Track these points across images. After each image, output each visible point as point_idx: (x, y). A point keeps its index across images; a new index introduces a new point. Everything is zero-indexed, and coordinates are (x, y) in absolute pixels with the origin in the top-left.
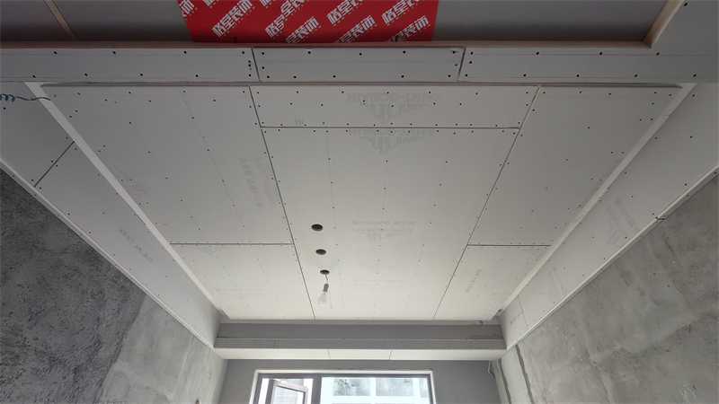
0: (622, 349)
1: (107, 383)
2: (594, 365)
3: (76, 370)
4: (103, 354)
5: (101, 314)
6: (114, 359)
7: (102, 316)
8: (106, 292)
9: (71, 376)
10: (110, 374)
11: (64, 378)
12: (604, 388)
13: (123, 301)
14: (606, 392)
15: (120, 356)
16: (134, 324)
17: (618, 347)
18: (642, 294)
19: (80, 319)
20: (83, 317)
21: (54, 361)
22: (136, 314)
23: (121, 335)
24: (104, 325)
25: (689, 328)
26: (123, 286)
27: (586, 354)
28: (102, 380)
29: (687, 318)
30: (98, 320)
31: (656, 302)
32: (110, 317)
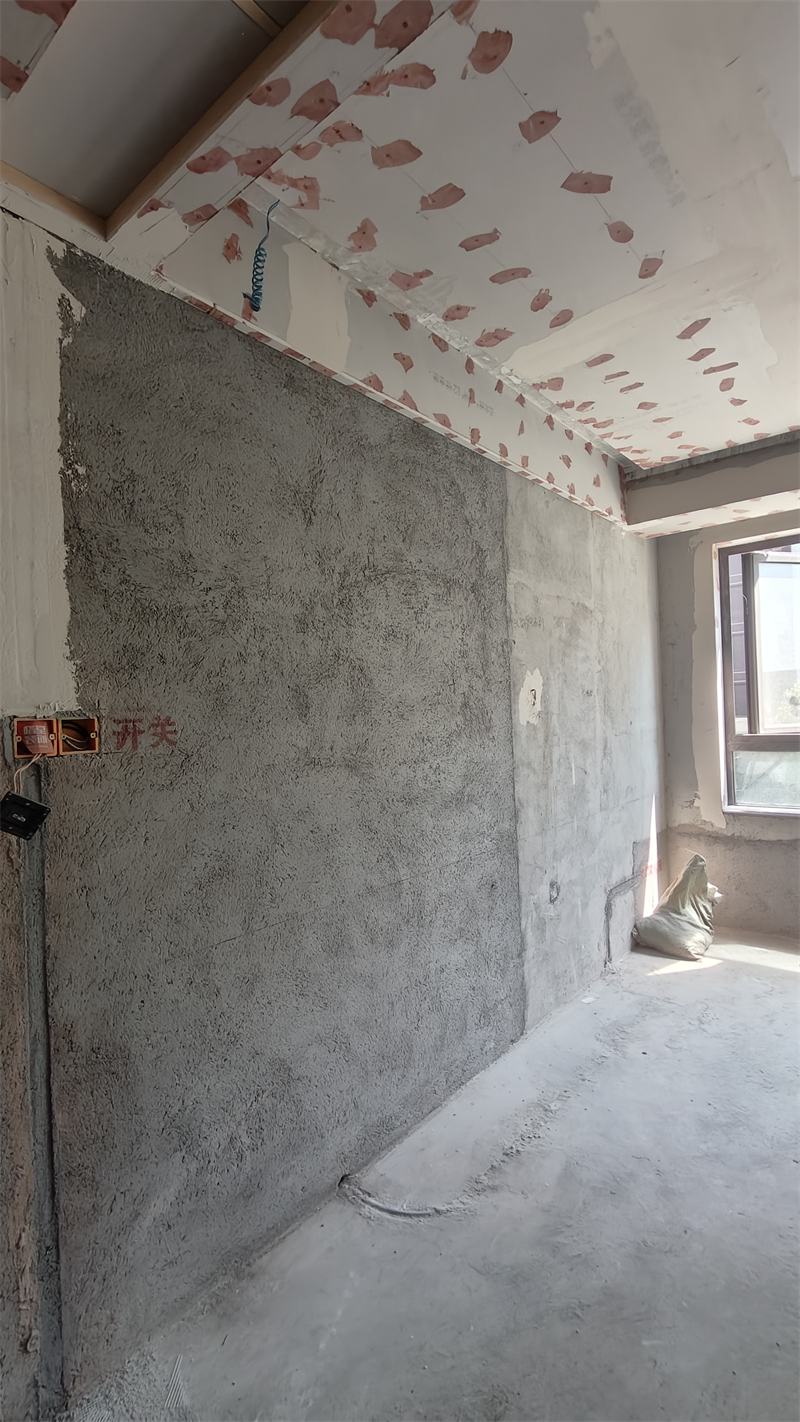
1: (511, 598)
3: (474, 589)
4: (492, 564)
5: (467, 513)
6: (505, 569)
7: (469, 517)
8: (458, 481)
9: (472, 596)
10: (510, 587)
11: (466, 599)
13: (484, 487)
15: (511, 564)
16: (509, 517)
19: (448, 526)
20: (450, 524)
21: (450, 584)
22: (505, 502)
23: (500, 535)
24: (477, 527)
26: (473, 467)
28: (505, 596)
30: (467, 522)
32: (478, 516)
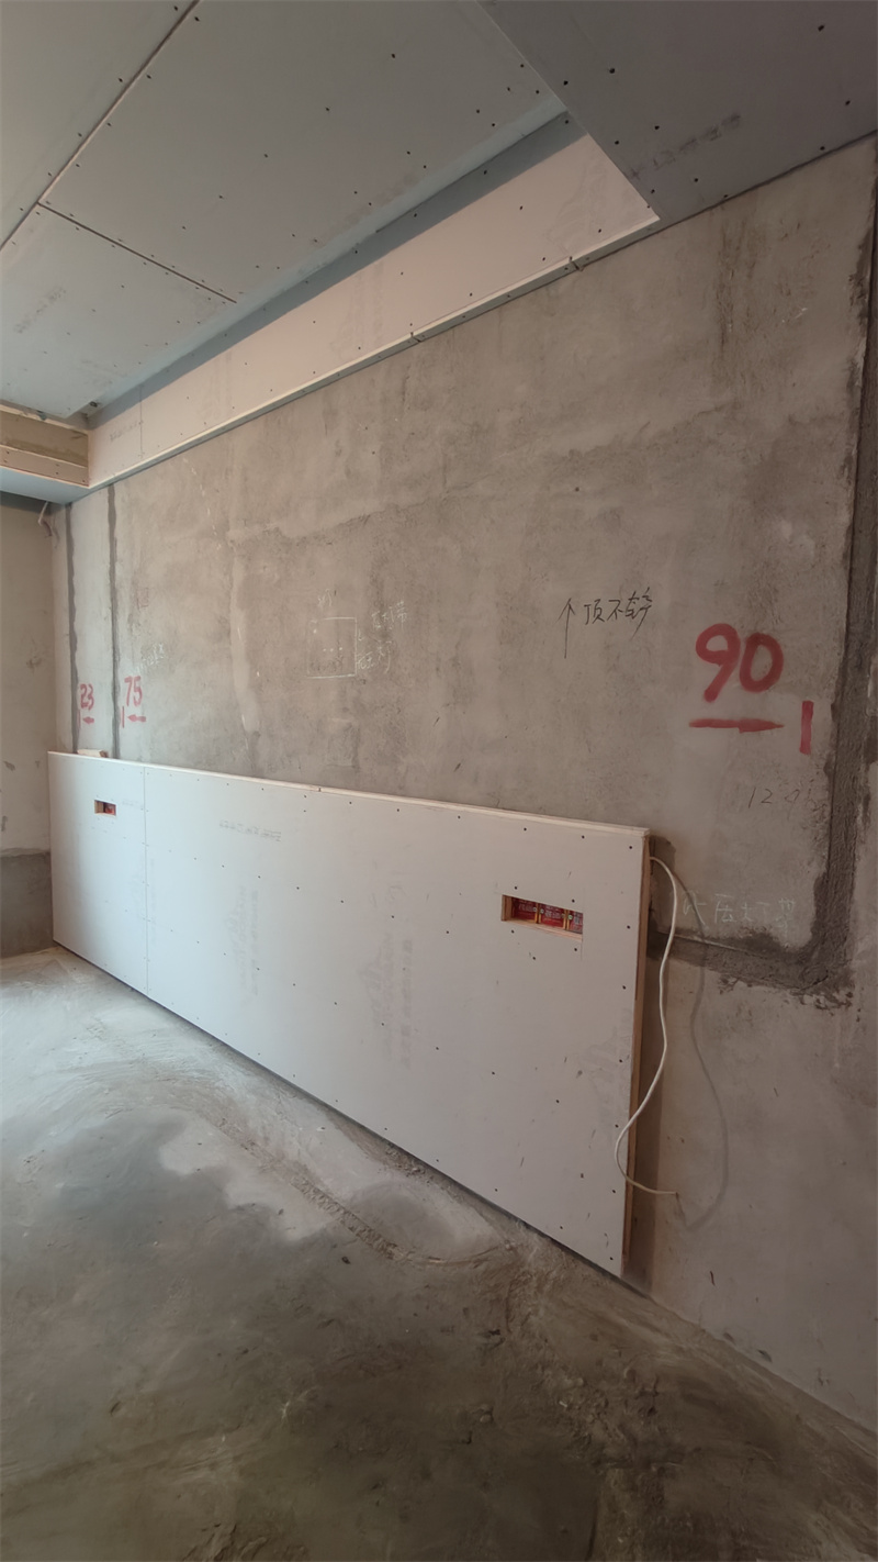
0: (277, 530)
2: (230, 545)
12: (231, 580)
14: (232, 584)
17: (271, 526)
18: (338, 453)
25: (365, 519)
27: (224, 526)
29: (370, 505)
31: (348, 473)
